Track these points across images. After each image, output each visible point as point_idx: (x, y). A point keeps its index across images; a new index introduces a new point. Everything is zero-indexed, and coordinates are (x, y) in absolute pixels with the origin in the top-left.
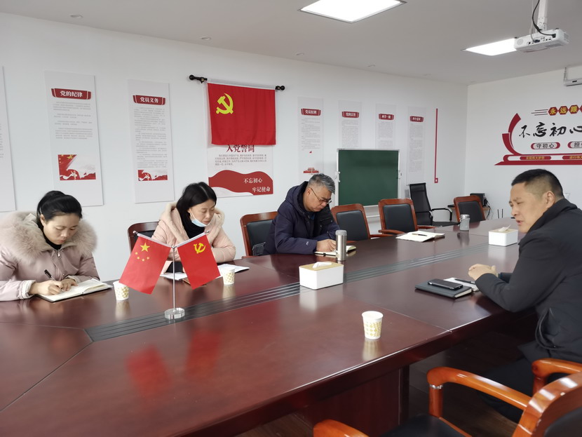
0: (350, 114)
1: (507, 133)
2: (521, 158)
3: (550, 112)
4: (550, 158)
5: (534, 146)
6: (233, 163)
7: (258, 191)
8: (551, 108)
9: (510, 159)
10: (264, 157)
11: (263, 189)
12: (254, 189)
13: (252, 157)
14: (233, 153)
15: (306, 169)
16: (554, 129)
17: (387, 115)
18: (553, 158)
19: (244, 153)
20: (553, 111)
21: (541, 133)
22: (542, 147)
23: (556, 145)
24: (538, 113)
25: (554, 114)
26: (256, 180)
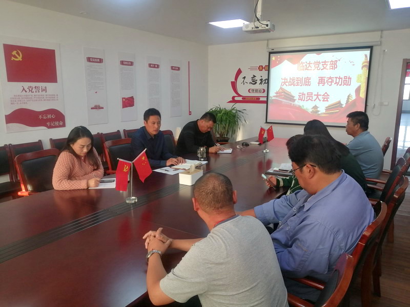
0: (126, 63)
1: (234, 81)
2: (242, 98)
3: (259, 68)
4: (259, 99)
5: (251, 91)
6: (28, 102)
7: (52, 125)
9: (236, 99)
10: (56, 97)
11: (57, 123)
12: (48, 124)
13: (45, 97)
14: (27, 94)
15: (93, 106)
16: (261, 80)
17: (155, 65)
18: (262, 99)
19: (37, 93)
21: (254, 82)
22: (254, 91)
23: (263, 91)
24: (252, 69)
25: (262, 70)
26: (49, 116)
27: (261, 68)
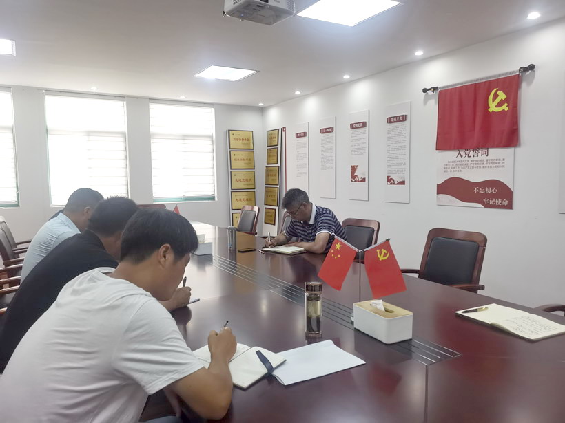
6: (462, 170)
7: (491, 202)
10: (501, 162)
11: (498, 202)
12: (486, 200)
13: (485, 162)
14: (463, 159)
19: (476, 158)
26: (488, 190)
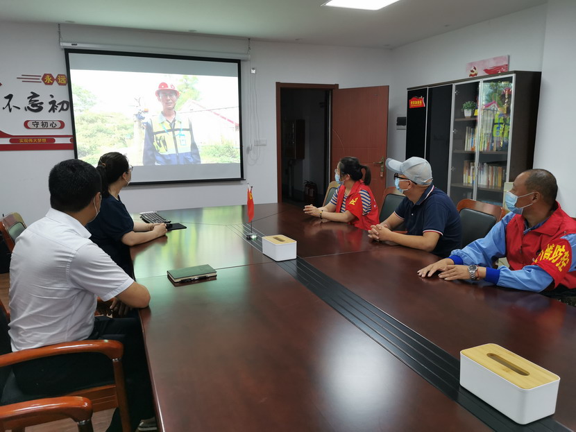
2: (10, 141)
3: (44, 79)
4: (54, 140)
5: (30, 124)
8: (45, 75)
16: (53, 103)
18: (58, 141)
20: (49, 79)
21: (38, 108)
22: (40, 126)
23: (59, 125)
24: (27, 79)
25: (51, 84)
27: (47, 79)
